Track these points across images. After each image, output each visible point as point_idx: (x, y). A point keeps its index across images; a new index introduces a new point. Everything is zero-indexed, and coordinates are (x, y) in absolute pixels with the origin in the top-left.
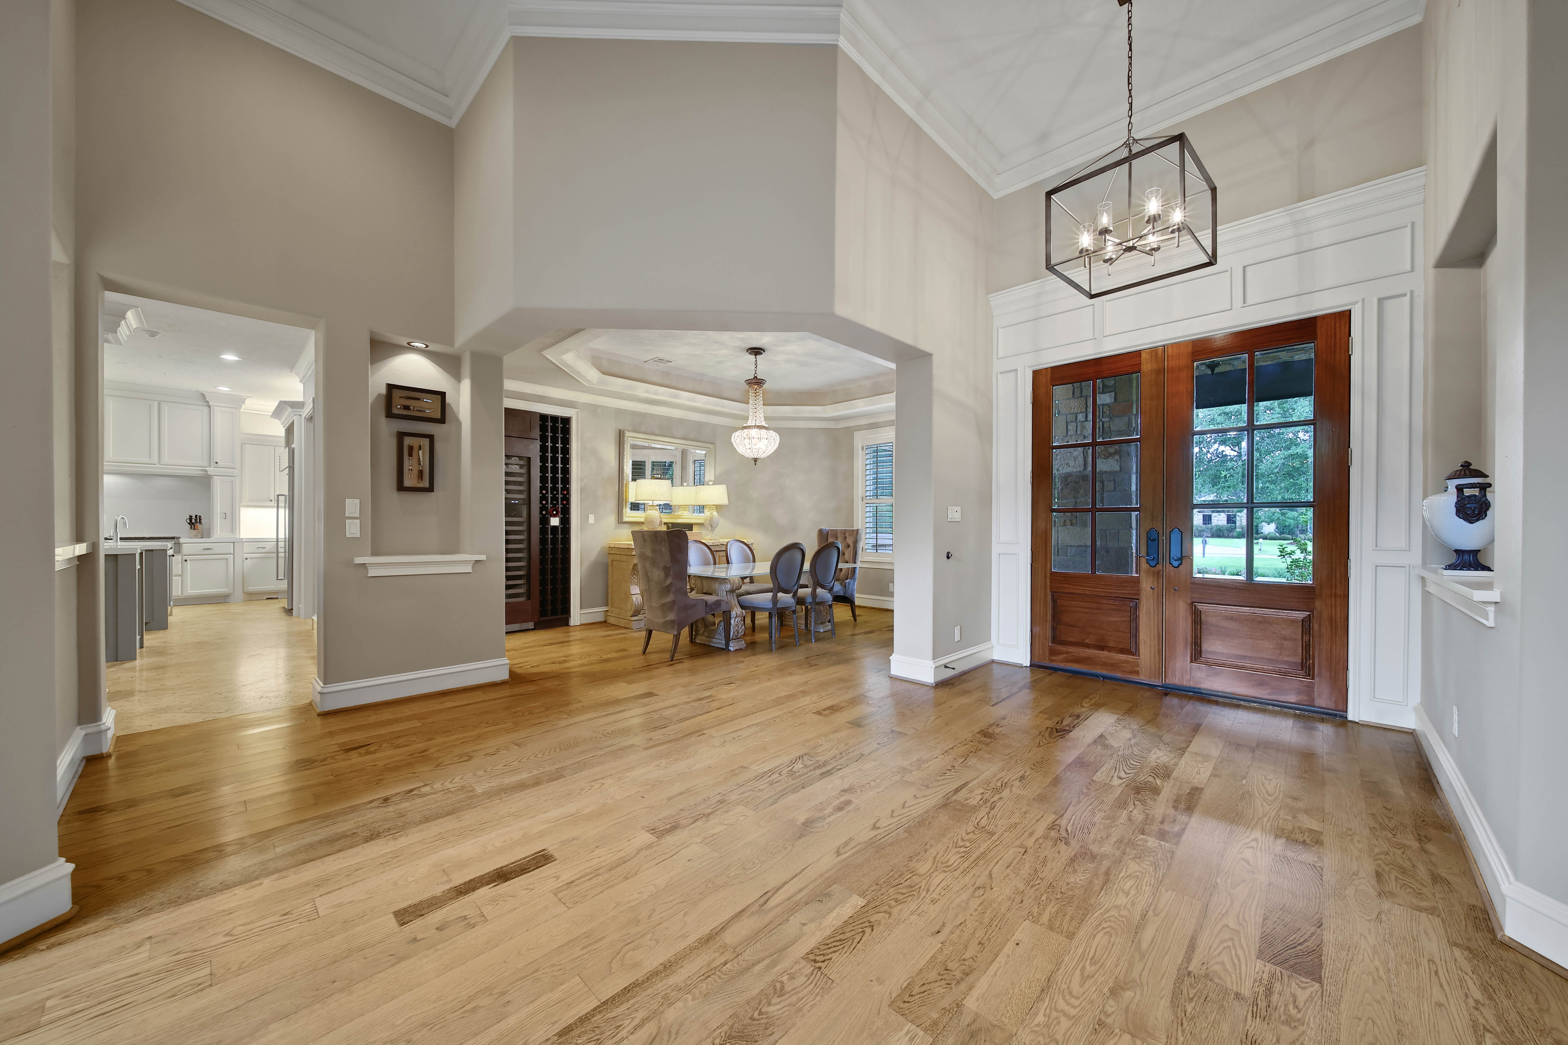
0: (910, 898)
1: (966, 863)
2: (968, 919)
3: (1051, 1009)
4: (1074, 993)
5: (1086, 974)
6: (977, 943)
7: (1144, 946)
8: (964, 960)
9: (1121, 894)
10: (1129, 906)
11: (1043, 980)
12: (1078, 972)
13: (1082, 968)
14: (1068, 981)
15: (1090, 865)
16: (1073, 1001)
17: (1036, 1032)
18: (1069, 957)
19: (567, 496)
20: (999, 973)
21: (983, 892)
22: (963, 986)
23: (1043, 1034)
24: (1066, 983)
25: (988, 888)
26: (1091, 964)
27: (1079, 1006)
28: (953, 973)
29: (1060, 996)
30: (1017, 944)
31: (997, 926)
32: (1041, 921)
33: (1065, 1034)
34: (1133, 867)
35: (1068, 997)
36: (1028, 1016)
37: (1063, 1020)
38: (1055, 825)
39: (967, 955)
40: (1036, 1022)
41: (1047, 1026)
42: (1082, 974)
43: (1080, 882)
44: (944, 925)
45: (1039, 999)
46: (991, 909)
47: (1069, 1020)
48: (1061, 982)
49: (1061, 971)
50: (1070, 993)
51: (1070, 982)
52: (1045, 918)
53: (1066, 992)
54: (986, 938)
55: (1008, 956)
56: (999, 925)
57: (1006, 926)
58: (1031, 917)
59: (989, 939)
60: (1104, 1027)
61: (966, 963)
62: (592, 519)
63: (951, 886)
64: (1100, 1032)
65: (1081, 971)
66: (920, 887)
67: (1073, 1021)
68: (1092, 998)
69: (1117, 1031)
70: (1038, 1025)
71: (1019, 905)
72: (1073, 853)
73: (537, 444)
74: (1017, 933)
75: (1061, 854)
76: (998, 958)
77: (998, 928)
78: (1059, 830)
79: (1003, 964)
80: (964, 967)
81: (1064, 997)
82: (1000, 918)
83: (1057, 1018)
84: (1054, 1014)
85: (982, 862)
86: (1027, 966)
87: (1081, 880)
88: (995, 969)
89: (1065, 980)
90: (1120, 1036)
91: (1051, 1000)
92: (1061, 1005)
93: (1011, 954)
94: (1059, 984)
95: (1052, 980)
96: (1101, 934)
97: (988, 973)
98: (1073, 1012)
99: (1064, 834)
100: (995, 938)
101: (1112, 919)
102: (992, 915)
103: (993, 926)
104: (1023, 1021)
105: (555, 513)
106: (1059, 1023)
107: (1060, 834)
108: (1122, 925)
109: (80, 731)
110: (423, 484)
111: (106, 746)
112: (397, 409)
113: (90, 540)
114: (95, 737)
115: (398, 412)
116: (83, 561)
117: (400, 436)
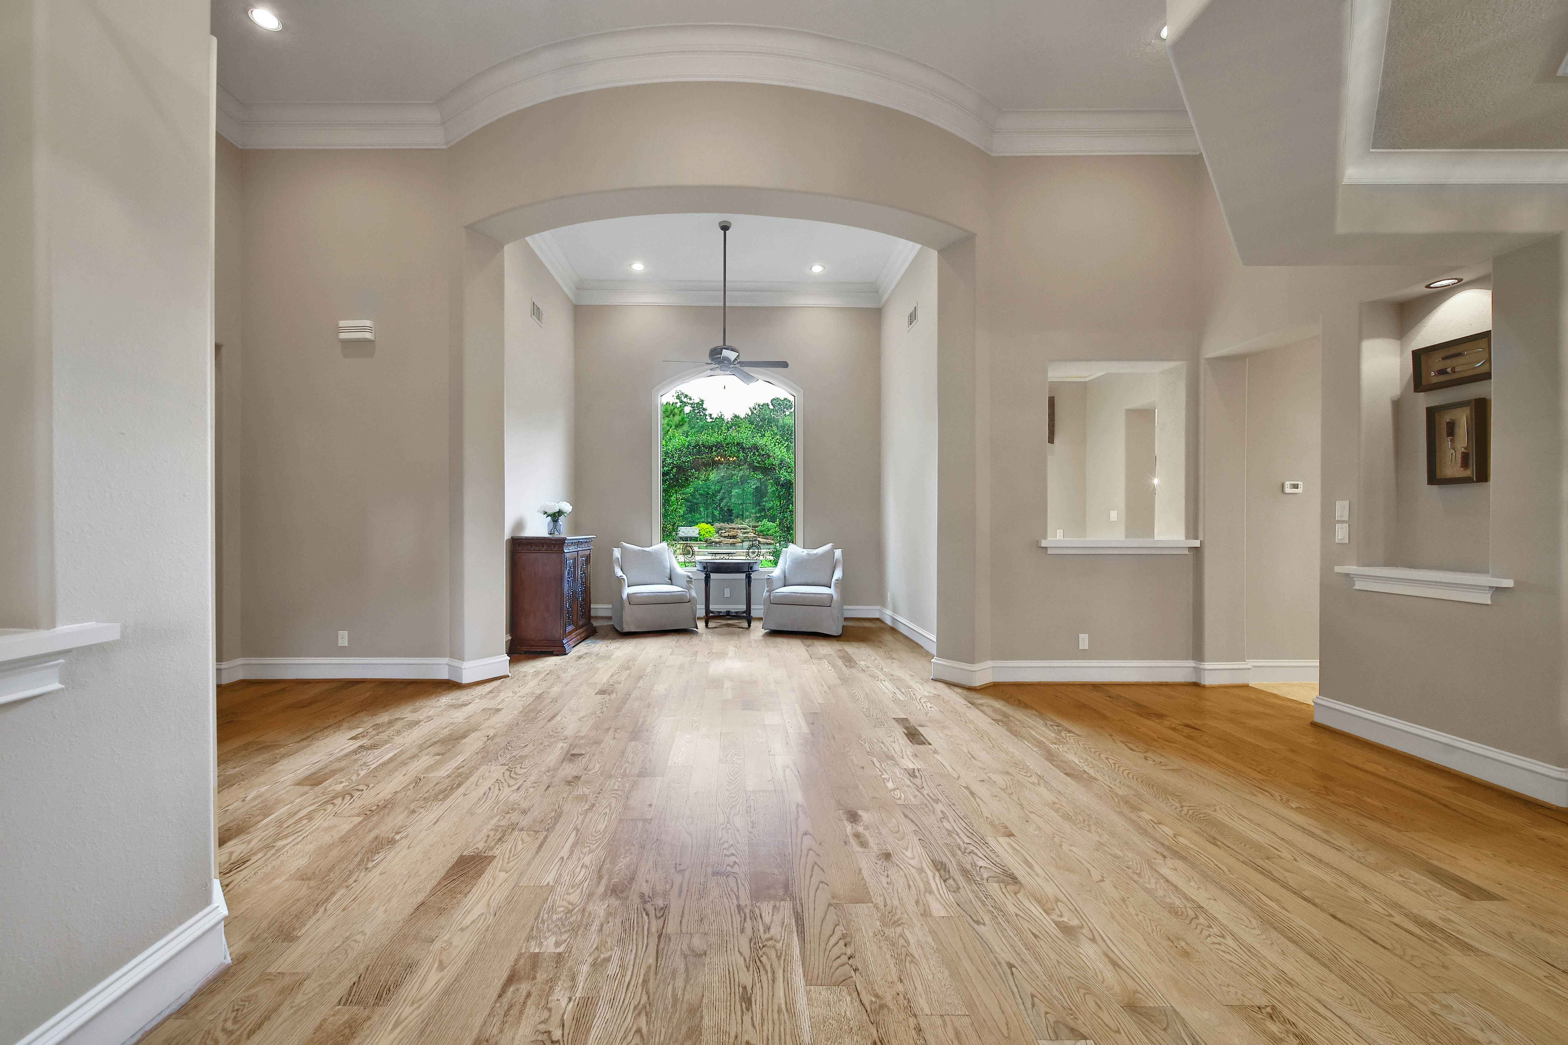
5: (609, 808)
7: (574, 833)
9: (588, 864)
10: (582, 856)
15: (616, 880)
26: (607, 813)
34: (574, 897)
38: (662, 916)
43: (622, 860)
52: (640, 825)
72: (634, 886)
75: (644, 880)
78: (655, 910)
87: (622, 862)
96: (602, 830)
99: (648, 906)
101: (595, 842)
107: (652, 905)
108: (588, 840)
109: (1191, 663)
110: (1468, 473)
111: (1208, 680)
112: (1433, 377)
113: (1201, 538)
114: (1197, 670)
115: (1435, 380)
116: (1197, 551)
117: (1431, 413)
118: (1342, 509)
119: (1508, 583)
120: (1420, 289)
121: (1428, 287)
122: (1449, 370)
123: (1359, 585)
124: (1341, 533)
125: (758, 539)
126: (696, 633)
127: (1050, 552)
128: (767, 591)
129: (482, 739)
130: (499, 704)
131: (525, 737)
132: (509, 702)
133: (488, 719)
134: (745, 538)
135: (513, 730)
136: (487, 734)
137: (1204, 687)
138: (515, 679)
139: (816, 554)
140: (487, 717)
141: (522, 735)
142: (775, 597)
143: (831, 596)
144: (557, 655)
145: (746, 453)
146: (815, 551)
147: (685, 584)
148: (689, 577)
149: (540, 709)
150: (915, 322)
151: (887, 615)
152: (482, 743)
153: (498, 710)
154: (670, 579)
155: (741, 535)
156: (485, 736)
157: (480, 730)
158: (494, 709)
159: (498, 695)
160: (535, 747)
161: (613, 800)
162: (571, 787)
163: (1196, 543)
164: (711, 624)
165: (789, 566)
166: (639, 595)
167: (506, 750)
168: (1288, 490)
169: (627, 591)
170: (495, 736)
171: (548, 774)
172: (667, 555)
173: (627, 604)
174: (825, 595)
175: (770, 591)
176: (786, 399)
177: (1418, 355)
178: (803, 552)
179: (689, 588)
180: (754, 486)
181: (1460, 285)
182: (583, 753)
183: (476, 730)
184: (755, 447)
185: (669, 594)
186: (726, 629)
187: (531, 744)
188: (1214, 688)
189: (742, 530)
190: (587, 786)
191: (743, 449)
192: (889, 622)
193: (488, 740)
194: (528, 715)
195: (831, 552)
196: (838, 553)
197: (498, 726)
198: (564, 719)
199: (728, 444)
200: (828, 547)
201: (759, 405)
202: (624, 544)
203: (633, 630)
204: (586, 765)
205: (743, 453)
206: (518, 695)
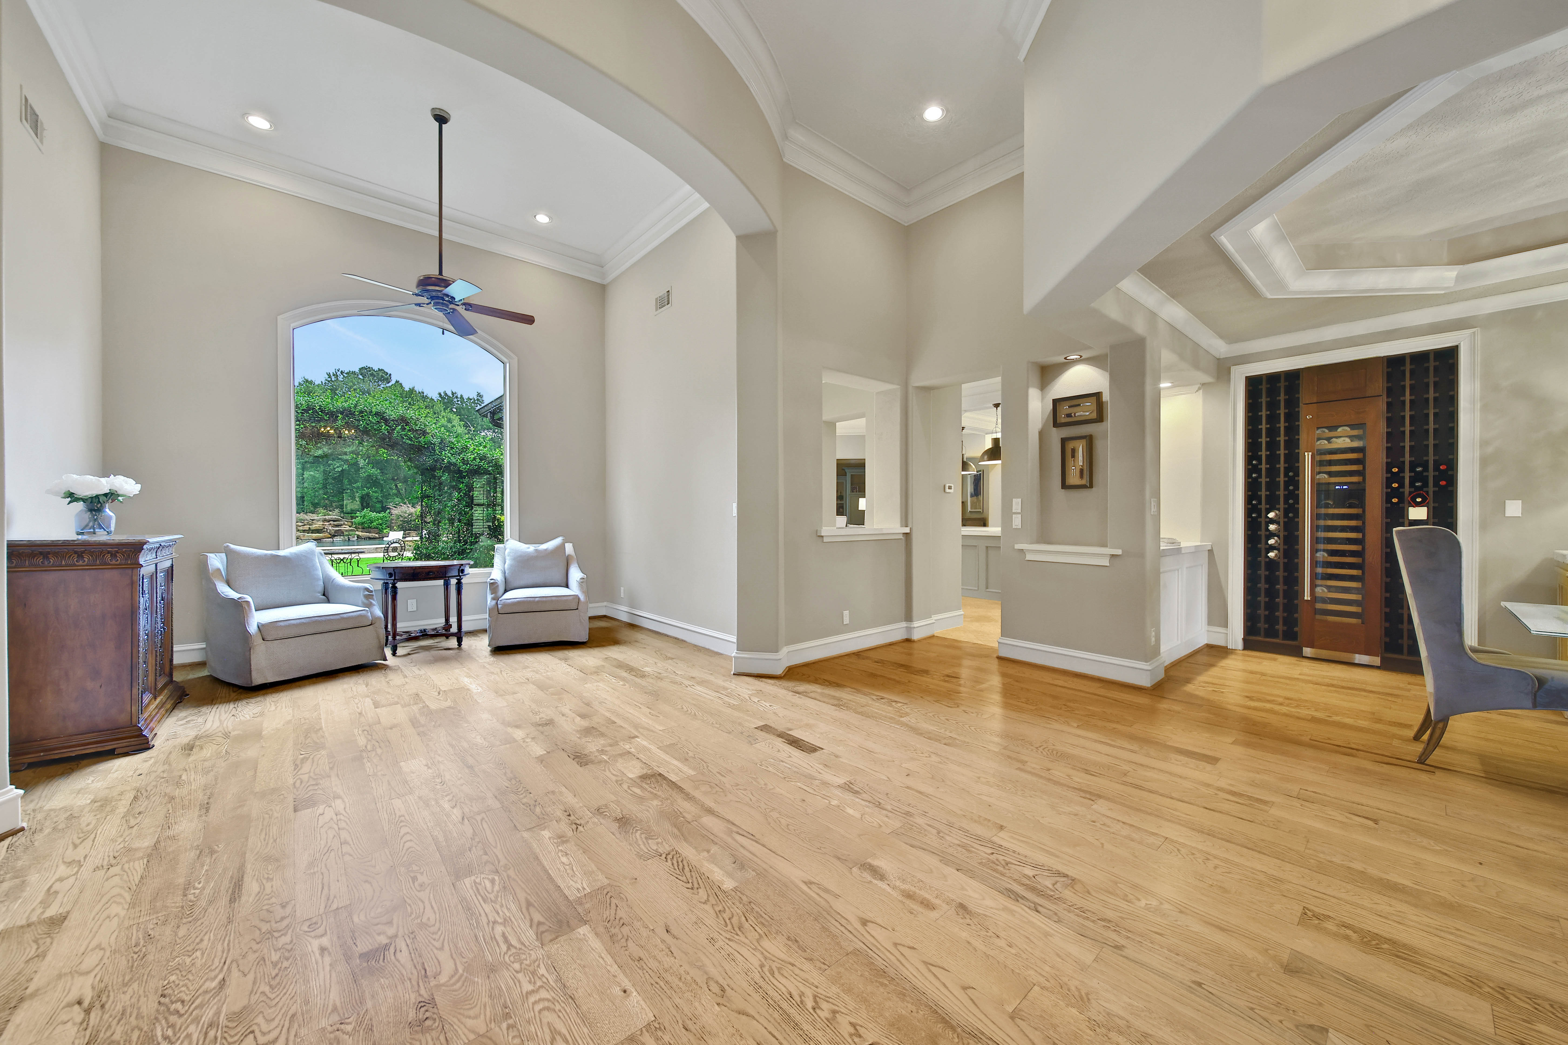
0: (723, 922)
1: (776, 994)
2: (676, 961)
3: (545, 983)
4: (546, 1013)
5: (558, 1038)
6: (642, 956)
8: (627, 940)
11: (574, 993)
12: (564, 1031)
13: (567, 1039)
14: (560, 1014)
16: (541, 1006)
17: (535, 962)
18: (586, 1035)
19: (1450, 473)
20: (601, 960)
21: (714, 991)
22: (601, 929)
23: (530, 966)
24: (560, 1011)
25: (720, 1000)
27: (533, 1008)
28: (618, 927)
29: (551, 998)
30: (625, 992)
31: (657, 983)
32: (647, 1033)
33: (519, 982)
35: (546, 1004)
36: (550, 963)
37: (530, 987)
39: (630, 944)
40: (542, 965)
41: (534, 973)
42: (560, 1034)
44: (674, 937)
45: (559, 979)
46: (683, 989)
47: (527, 993)
48: (563, 1008)
49: (575, 1015)
50: (548, 1009)
51: (559, 1017)
53: (552, 1006)
54: (645, 966)
55: (615, 976)
56: (658, 986)
57: (653, 992)
58: (657, 1026)
59: (642, 968)
60: (503, 1017)
61: (623, 940)
62: (1514, 508)
63: (733, 963)
64: (502, 1010)
65: (565, 1036)
66: (737, 935)
67: (524, 994)
68: (532, 1025)
69: (493, 1025)
70: (539, 966)
71: (680, 1022)
73: (1381, 405)
74: (639, 998)
76: (616, 966)
77: (654, 983)
79: (609, 968)
80: (620, 936)
81: (548, 1000)
82: (668, 992)
83: (535, 983)
84: (539, 983)
85: (776, 1015)
86: (596, 987)
88: (606, 959)
89: (564, 1012)
90: (487, 1025)
91: (552, 988)
92: (543, 994)
93: (616, 980)
94: (563, 1005)
95: (570, 1000)
97: (605, 952)
98: (532, 999)
100: (642, 975)
102: (674, 986)
103: (658, 980)
104: (549, 958)
105: (1419, 500)
106: (530, 982)
109: (904, 624)
110: (1083, 482)
111: (916, 636)
112: (1062, 419)
113: (910, 526)
114: (909, 629)
115: (1063, 421)
116: (907, 535)
117: (1064, 441)
118: (1017, 505)
119: (1119, 552)
120: (1061, 359)
121: (1065, 358)
122: (1073, 415)
123: (1029, 557)
124: (1017, 521)
125: (357, 533)
126: (385, 667)
127: (825, 540)
128: (493, 599)
129: (64, 1017)
130: (45, 904)
131: (199, 963)
132: (75, 891)
133: (41, 956)
134: (336, 531)
135: (150, 957)
136: (73, 996)
137: (914, 641)
138: (47, 831)
139: (546, 550)
140: (32, 951)
141: (188, 960)
142: (505, 605)
143: (576, 597)
144: (126, 754)
145: (390, 427)
146: (543, 547)
147: (361, 598)
148: (367, 589)
149: (181, 880)
150: (667, 306)
151: (622, 613)
152: (71, 1030)
153: (57, 922)
154: (324, 595)
155: (330, 528)
156: (70, 1005)
157: (33, 995)
158: (41, 922)
159: (23, 884)
160: (251, 977)
161: (549, 1017)
162: (434, 1034)
163: (907, 530)
164: (400, 651)
165: (511, 566)
166: (282, 624)
167: (173, 1019)
168: (947, 490)
169: (258, 618)
170: (100, 994)
171: (349, 1028)
172: (317, 561)
173: (258, 641)
174: (571, 598)
175: (496, 599)
176: (382, 370)
177: (1056, 402)
178: (529, 548)
179: (370, 605)
180: (340, 469)
181: (1081, 360)
182: (383, 940)
183: (22, 1000)
184: (404, 421)
185: (338, 617)
186: (423, 655)
187: (235, 973)
188: (919, 641)
189: (332, 523)
190: (466, 1013)
191: (386, 421)
192: (624, 618)
193: (88, 1011)
194: (159, 904)
195: (562, 547)
196: (569, 548)
197: (91, 961)
198: (268, 885)
199: (361, 412)
200: (558, 541)
201: (342, 372)
202: (232, 546)
203: (271, 679)
204: (419, 967)
205: (386, 425)
206: (88, 866)
